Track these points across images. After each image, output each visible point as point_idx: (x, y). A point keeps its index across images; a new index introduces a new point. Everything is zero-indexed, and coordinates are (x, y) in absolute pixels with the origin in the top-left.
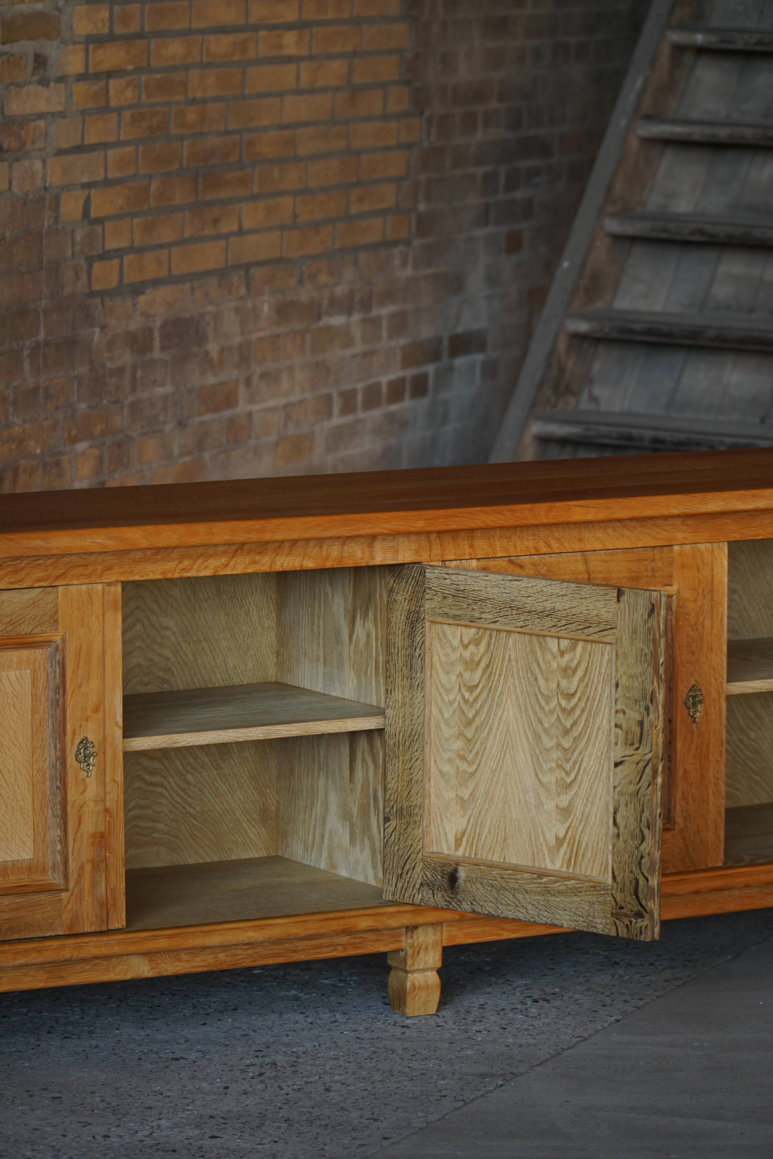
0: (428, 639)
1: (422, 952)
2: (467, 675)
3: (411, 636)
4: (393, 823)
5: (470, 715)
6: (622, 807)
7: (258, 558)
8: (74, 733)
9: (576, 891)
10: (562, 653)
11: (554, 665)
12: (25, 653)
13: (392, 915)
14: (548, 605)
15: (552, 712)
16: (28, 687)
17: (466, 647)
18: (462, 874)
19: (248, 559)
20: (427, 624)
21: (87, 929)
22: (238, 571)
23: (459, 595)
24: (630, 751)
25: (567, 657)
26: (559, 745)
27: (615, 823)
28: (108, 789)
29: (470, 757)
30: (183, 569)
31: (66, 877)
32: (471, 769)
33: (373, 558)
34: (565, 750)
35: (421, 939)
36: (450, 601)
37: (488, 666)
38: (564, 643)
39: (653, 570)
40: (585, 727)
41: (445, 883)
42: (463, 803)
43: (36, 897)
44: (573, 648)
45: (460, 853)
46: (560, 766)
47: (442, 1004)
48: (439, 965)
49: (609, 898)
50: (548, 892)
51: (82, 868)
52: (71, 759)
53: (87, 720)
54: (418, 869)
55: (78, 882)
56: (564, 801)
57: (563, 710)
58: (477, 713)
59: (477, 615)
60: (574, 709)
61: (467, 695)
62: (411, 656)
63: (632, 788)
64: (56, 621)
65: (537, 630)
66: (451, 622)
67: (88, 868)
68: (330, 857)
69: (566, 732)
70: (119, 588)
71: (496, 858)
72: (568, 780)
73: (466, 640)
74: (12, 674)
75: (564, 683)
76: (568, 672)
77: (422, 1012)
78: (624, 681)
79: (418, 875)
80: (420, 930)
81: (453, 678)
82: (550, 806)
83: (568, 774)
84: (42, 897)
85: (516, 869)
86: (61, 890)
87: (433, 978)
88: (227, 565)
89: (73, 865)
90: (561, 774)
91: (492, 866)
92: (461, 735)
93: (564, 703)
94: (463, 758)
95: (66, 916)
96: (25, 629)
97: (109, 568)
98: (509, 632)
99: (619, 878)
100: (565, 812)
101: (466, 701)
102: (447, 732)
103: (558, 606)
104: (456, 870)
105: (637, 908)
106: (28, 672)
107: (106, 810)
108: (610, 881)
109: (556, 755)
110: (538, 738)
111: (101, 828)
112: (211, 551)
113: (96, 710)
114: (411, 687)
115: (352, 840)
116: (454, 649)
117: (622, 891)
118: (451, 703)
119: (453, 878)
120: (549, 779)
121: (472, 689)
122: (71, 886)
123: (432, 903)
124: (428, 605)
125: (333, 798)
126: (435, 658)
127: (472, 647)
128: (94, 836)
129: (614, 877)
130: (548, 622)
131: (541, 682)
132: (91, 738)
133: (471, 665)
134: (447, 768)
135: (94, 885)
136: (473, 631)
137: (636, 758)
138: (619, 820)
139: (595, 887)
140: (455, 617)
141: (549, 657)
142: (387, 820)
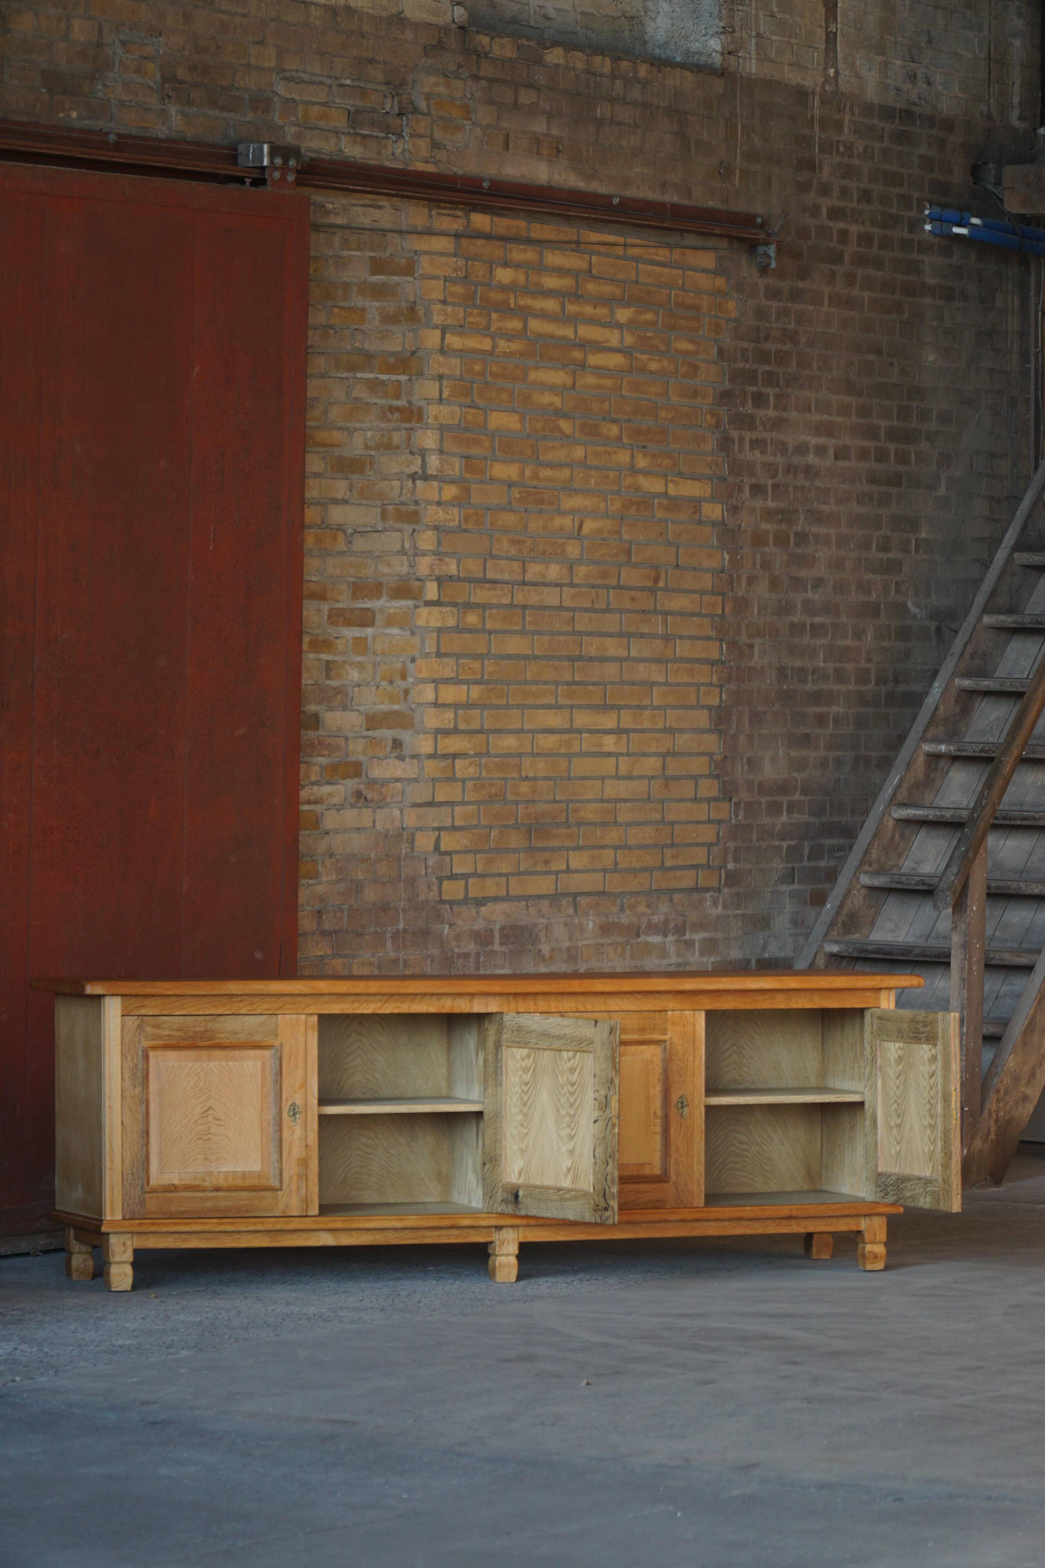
0: (504, 1056)
1: (505, 1245)
2: (524, 1076)
3: (496, 1055)
4: (487, 1166)
5: (526, 1099)
6: (597, 1147)
7: (400, 1005)
8: (287, 1100)
9: (576, 1198)
10: (570, 1060)
11: (566, 1067)
12: (258, 1052)
13: (483, 1219)
14: (562, 1032)
15: (565, 1094)
16: (259, 1072)
17: (523, 1060)
18: (521, 1193)
19: (394, 1005)
20: (504, 1048)
21: (294, 1214)
22: (388, 1011)
23: (520, 1029)
24: (601, 1113)
25: (572, 1062)
26: (568, 1114)
27: (594, 1157)
28: (308, 1133)
29: (525, 1124)
30: (354, 1009)
31: (281, 1182)
32: (526, 1132)
33: (472, 1008)
34: (571, 1116)
35: (505, 1236)
36: (515, 1033)
37: (534, 1070)
38: (571, 1054)
39: (654, 1025)
40: (581, 1102)
41: (513, 1199)
42: (522, 1151)
43: (262, 1193)
44: (575, 1056)
45: (520, 1181)
46: (569, 1126)
47: (519, 1278)
48: (517, 1252)
49: (592, 1201)
50: (562, 1200)
51: (291, 1178)
52: (285, 1115)
53: (295, 1092)
54: (499, 1193)
55: (288, 1186)
56: (570, 1146)
57: (570, 1093)
58: (529, 1098)
59: (528, 1040)
60: (575, 1091)
61: (524, 1088)
62: (496, 1067)
63: (602, 1135)
64: (277, 1035)
65: (556, 1047)
66: (515, 1045)
67: (295, 1178)
68: (469, 1197)
69: (572, 1105)
70: (316, 1018)
71: (538, 1183)
72: (573, 1133)
73: (523, 1056)
74: (250, 1063)
75: (570, 1077)
76: (572, 1070)
77: (506, 1280)
78: (598, 1073)
79: (500, 1196)
80: (504, 1230)
81: (517, 1079)
82: (564, 1149)
83: (572, 1130)
84: (267, 1193)
85: (547, 1188)
86: (277, 1190)
87: (513, 1260)
88: (381, 1008)
89: (286, 1176)
90: (568, 1130)
91: (535, 1187)
92: (521, 1111)
93: (570, 1089)
94: (522, 1125)
95: (281, 1206)
96: (258, 1038)
97: (309, 1006)
98: (544, 1049)
99: (596, 1188)
100: (571, 1152)
101: (523, 1092)
102: (514, 1110)
103: (567, 1032)
104: (518, 1191)
105: (605, 1205)
106: (260, 1063)
107: (307, 1146)
108: (592, 1190)
109: (567, 1119)
110: (558, 1110)
111: (303, 1156)
112: (372, 998)
113: (301, 1087)
114: (496, 1085)
115: (477, 1184)
116: (518, 1062)
117: (598, 1195)
118: (516, 1093)
119: (516, 1196)
120: (564, 1133)
121: (527, 1084)
122: (284, 1188)
123: (506, 1212)
124: (504, 1037)
125: (470, 1160)
126: (509, 1068)
127: (526, 1060)
128: (299, 1160)
129: (594, 1188)
130: (562, 1042)
131: (560, 1077)
132: (297, 1102)
133: (526, 1070)
134: (515, 1132)
135: (298, 1189)
136: (527, 1050)
137: (604, 1117)
138: (596, 1155)
139: (585, 1194)
140: (518, 1042)
141: (563, 1062)
142: (484, 1164)
